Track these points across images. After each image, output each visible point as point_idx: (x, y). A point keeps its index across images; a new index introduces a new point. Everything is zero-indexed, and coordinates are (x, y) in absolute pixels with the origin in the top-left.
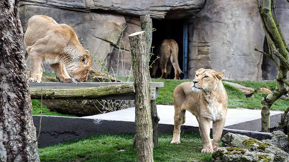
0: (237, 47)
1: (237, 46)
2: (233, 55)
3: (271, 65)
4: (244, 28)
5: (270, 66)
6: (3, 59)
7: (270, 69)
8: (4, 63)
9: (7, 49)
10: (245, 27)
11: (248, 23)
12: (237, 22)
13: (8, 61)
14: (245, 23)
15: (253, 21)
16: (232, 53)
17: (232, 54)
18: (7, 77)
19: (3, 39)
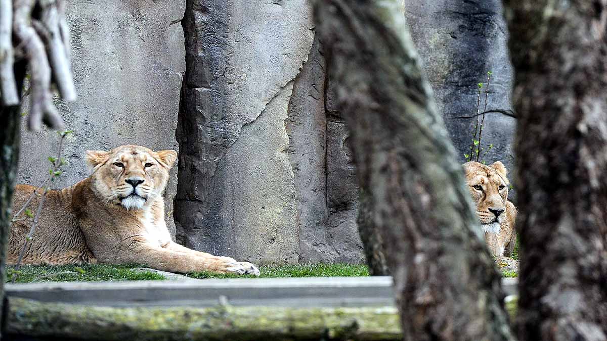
0: (88, 128)
1: (89, 121)
2: (74, 160)
3: (203, 199)
4: (109, 49)
5: (200, 202)
7: (199, 215)
10: (114, 42)
11: (122, 28)
12: (85, 23)
14: (114, 26)
15: (140, 18)
16: (71, 148)
17: (72, 154)
19: (582, 128)
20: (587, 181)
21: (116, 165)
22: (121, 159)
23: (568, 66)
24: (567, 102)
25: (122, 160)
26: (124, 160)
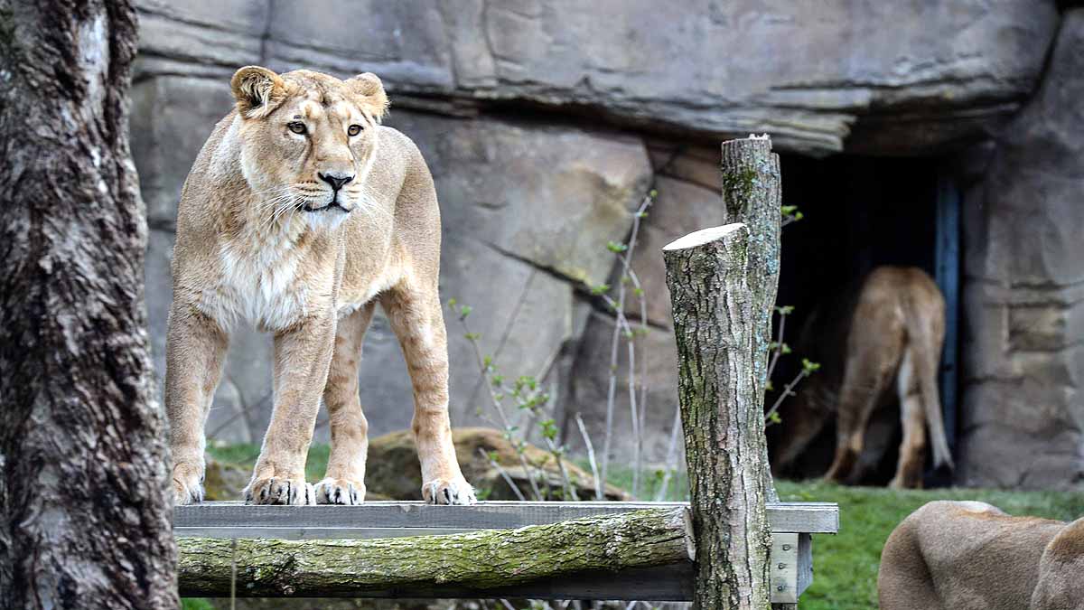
6: (46, 378)
8: (50, 397)
9: (65, 319)
13: (69, 387)
18: (64, 476)
19: (46, 264)
20: (62, 345)
21: (291, 128)
22: (304, 114)
23: (18, 171)
24: (22, 225)
25: (308, 116)
26: (312, 116)
